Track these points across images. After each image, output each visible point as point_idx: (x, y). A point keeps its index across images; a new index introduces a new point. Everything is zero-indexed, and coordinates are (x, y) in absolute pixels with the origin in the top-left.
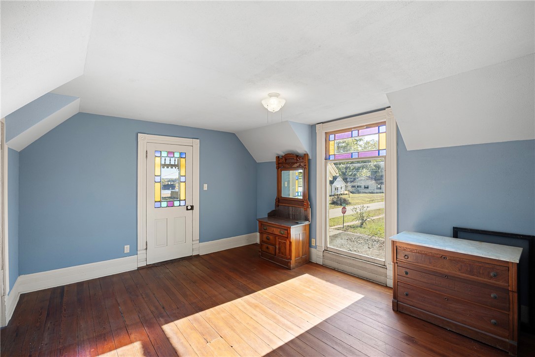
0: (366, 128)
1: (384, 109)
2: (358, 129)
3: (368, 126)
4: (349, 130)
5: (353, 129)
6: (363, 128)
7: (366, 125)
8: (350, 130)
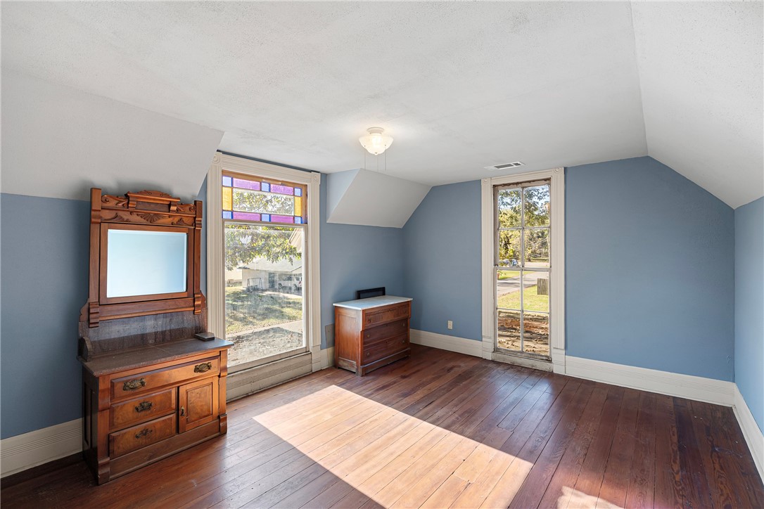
0: (282, 185)
1: (310, 171)
2: (270, 182)
3: (284, 183)
4: (258, 179)
5: (264, 180)
6: (277, 183)
7: (282, 181)
8: (260, 180)
